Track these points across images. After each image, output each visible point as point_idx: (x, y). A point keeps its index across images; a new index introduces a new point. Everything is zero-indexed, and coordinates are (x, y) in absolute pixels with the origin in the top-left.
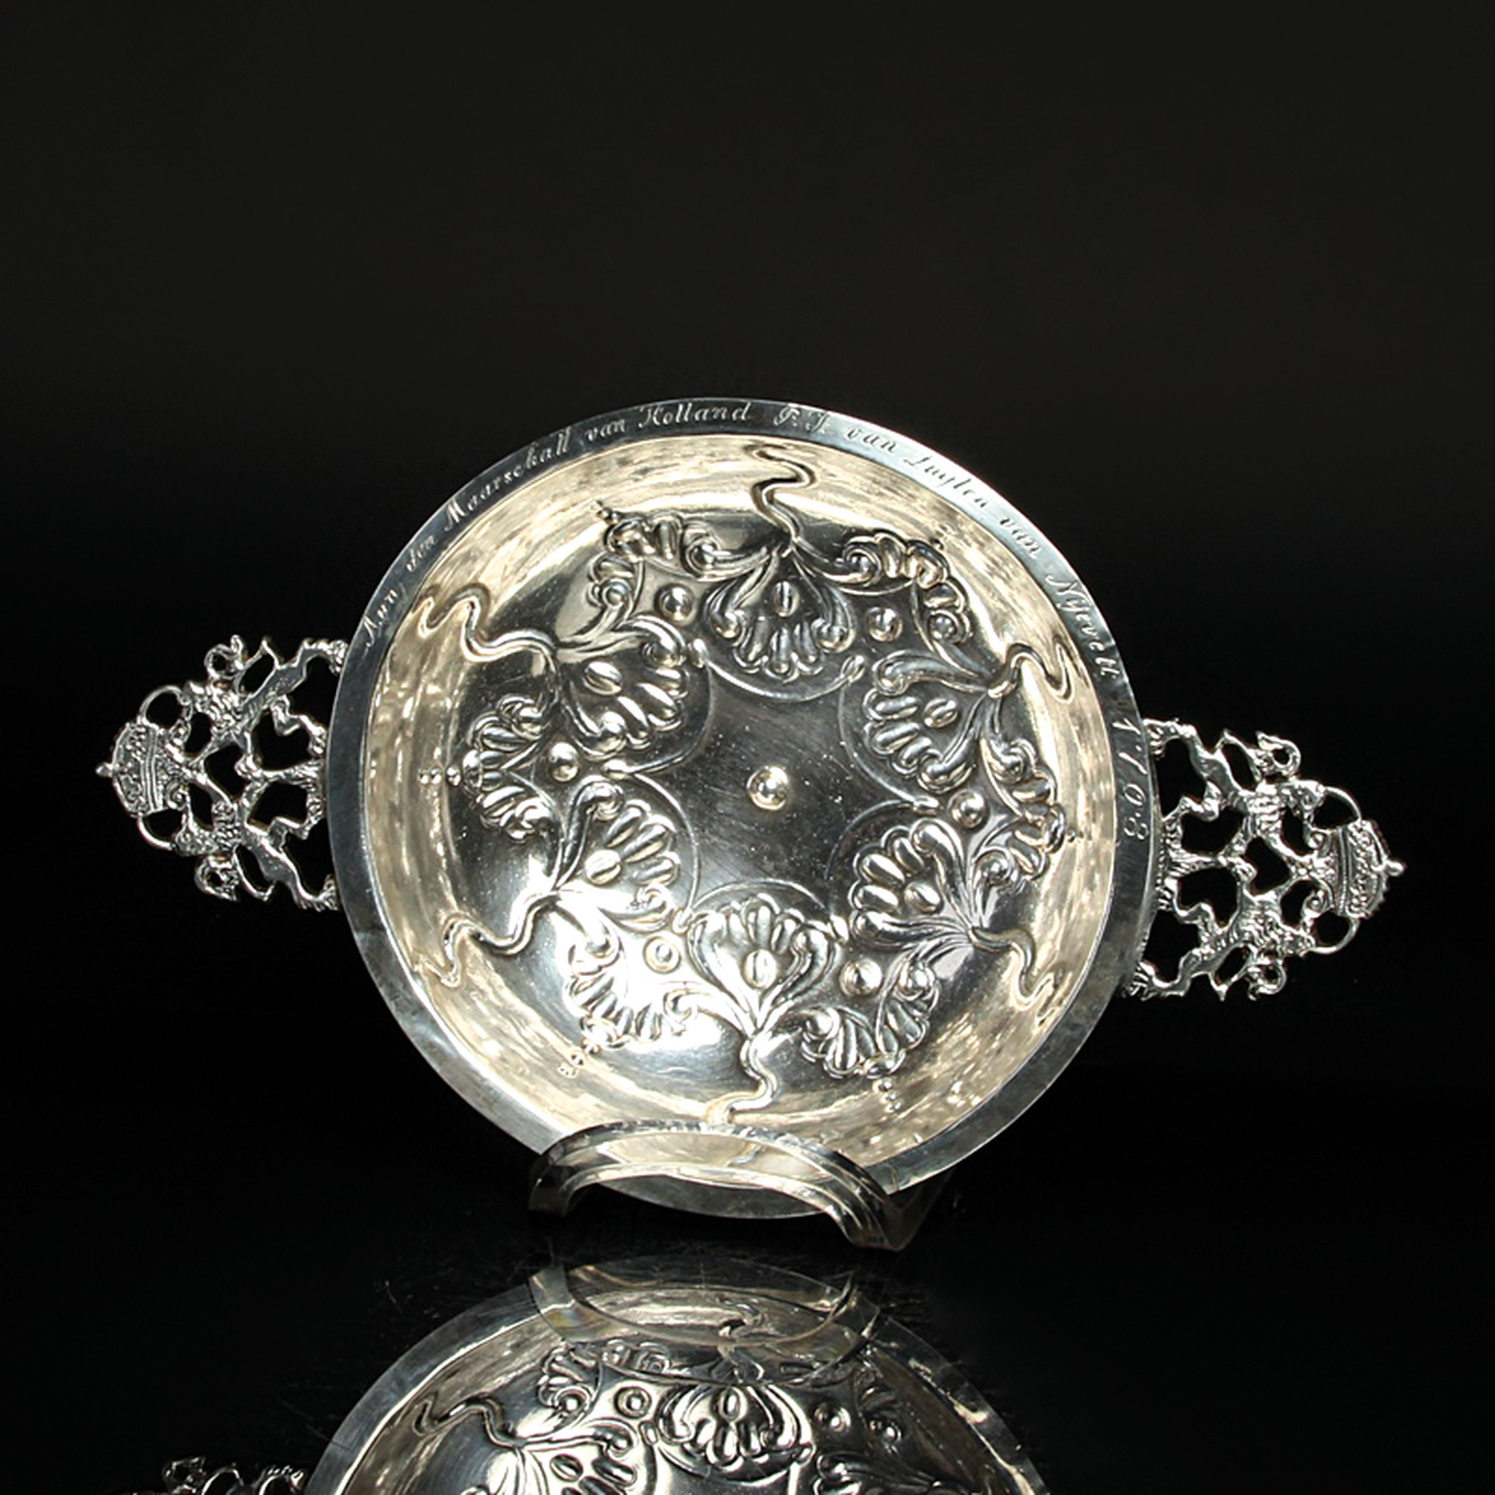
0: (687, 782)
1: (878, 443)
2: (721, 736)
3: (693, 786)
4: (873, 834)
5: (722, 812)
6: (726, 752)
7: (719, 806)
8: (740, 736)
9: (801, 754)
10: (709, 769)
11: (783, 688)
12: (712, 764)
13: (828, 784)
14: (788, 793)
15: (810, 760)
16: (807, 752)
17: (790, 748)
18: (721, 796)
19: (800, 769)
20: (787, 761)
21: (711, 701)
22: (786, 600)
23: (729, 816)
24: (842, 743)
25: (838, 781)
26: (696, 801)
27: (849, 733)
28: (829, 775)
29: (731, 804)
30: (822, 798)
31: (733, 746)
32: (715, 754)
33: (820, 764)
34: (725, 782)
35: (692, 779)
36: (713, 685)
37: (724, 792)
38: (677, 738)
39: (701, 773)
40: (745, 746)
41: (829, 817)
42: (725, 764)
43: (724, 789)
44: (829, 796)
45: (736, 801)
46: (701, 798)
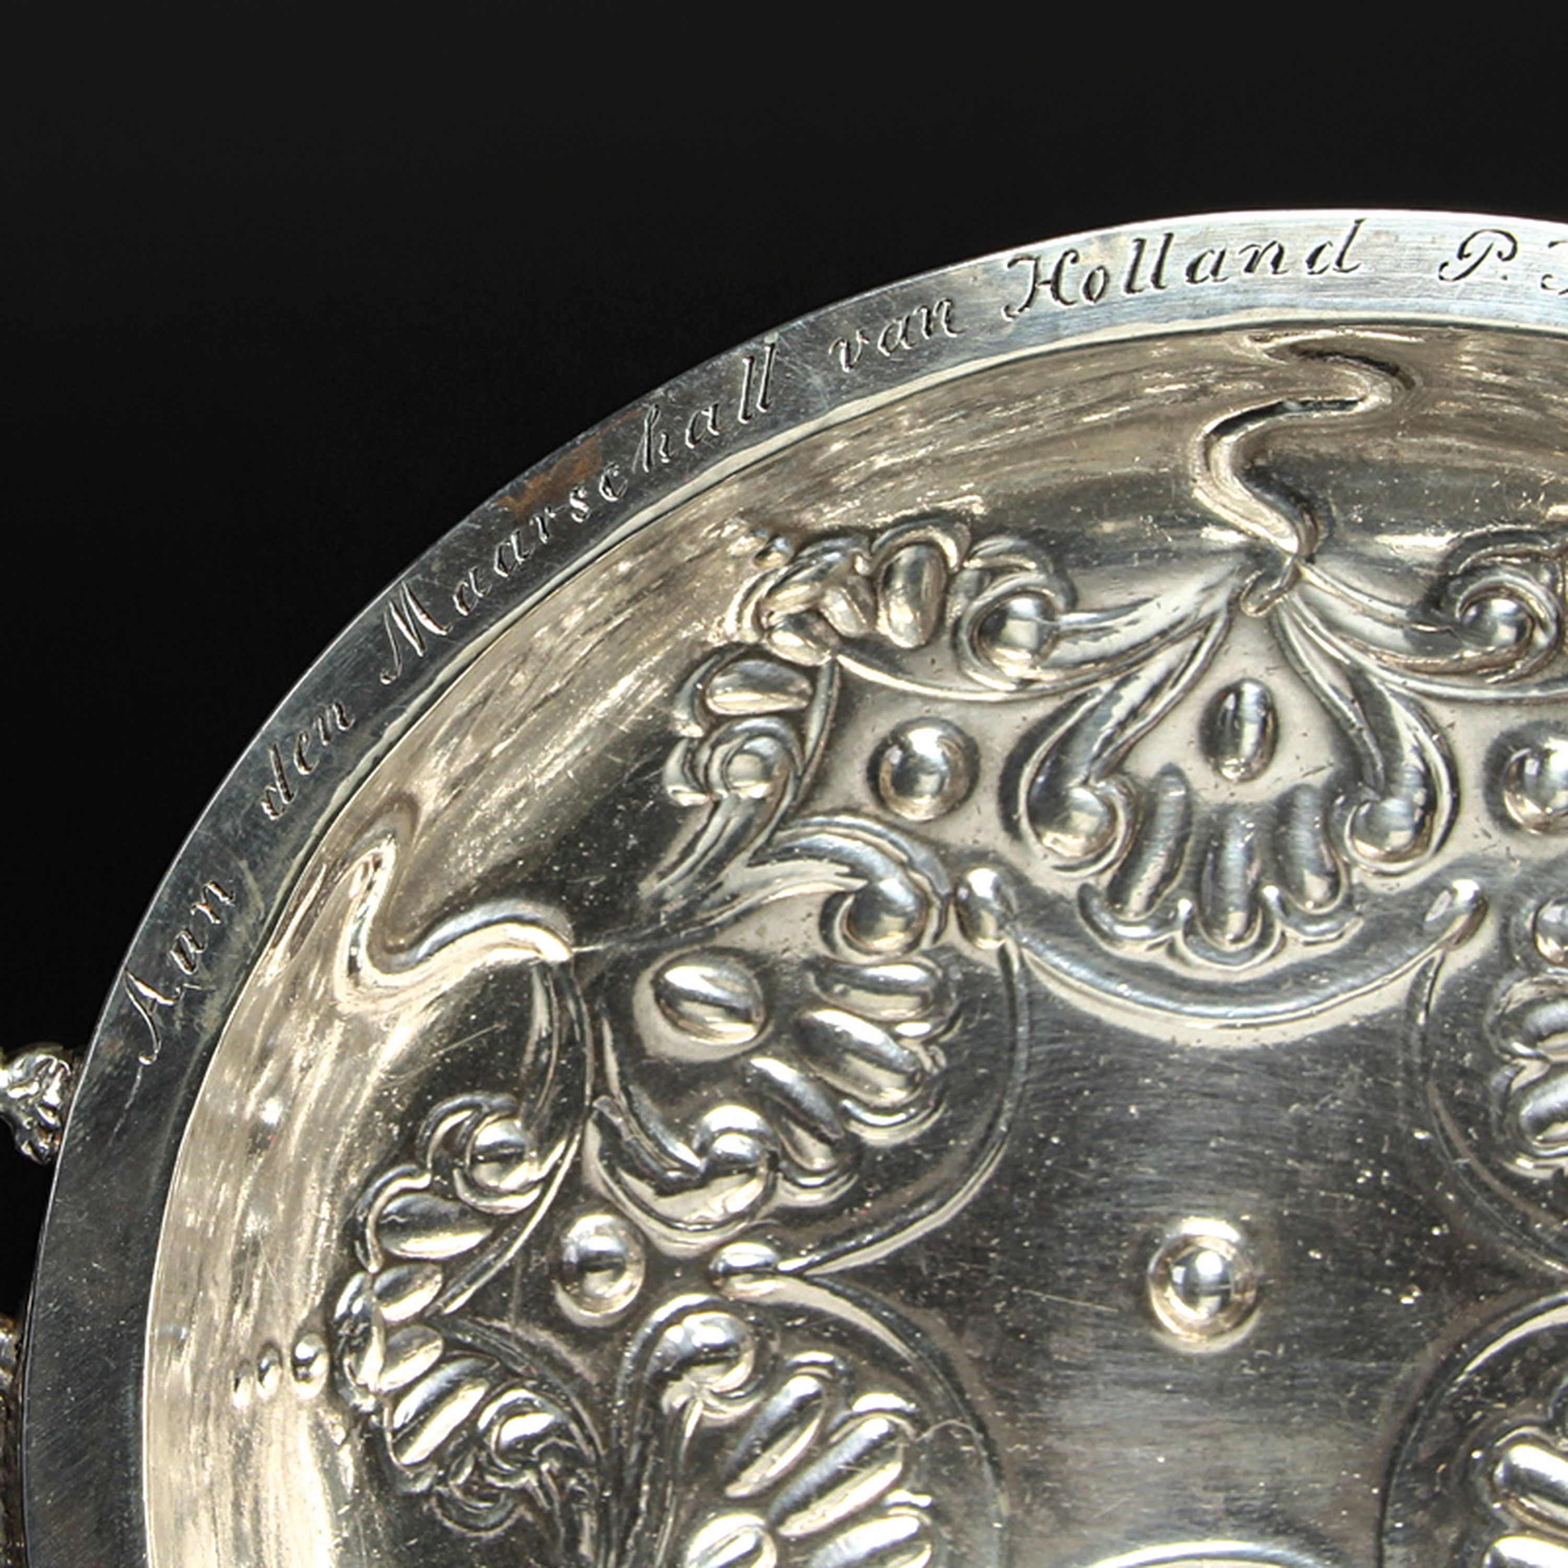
0: (960, 1284)
2: (1055, 1140)
3: (978, 1293)
4: (1520, 1388)
5: (1064, 1359)
6: (1073, 1185)
7: (1056, 1343)
8: (1111, 1137)
9: (1294, 1172)
10: (1022, 1238)
11: (1240, 989)
12: (1031, 1223)
13: (1376, 1252)
14: (1261, 1290)
15: (1322, 1188)
16: (1312, 1166)
17: (1260, 1157)
18: (1062, 1315)
19: (1292, 1216)
20: (1255, 1196)
21: (1021, 1045)
22: (1250, 734)
23: (1085, 1368)
24: (1420, 1135)
25: (1408, 1242)
26: (989, 1335)
27: (1438, 1103)
28: (1380, 1227)
29: (1090, 1333)
30: (1361, 1295)
31: (1093, 1162)
32: (1039, 1193)
33: (1352, 1198)
34: (1071, 1271)
35: (973, 1274)
36: (1030, 995)
37: (1072, 1302)
38: (927, 1157)
39: (1002, 1252)
40: (1129, 1164)
41: (1382, 1348)
42: (1068, 1220)
43: (1068, 1293)
44: (1383, 1287)
45: (1107, 1323)
46: (1003, 1324)
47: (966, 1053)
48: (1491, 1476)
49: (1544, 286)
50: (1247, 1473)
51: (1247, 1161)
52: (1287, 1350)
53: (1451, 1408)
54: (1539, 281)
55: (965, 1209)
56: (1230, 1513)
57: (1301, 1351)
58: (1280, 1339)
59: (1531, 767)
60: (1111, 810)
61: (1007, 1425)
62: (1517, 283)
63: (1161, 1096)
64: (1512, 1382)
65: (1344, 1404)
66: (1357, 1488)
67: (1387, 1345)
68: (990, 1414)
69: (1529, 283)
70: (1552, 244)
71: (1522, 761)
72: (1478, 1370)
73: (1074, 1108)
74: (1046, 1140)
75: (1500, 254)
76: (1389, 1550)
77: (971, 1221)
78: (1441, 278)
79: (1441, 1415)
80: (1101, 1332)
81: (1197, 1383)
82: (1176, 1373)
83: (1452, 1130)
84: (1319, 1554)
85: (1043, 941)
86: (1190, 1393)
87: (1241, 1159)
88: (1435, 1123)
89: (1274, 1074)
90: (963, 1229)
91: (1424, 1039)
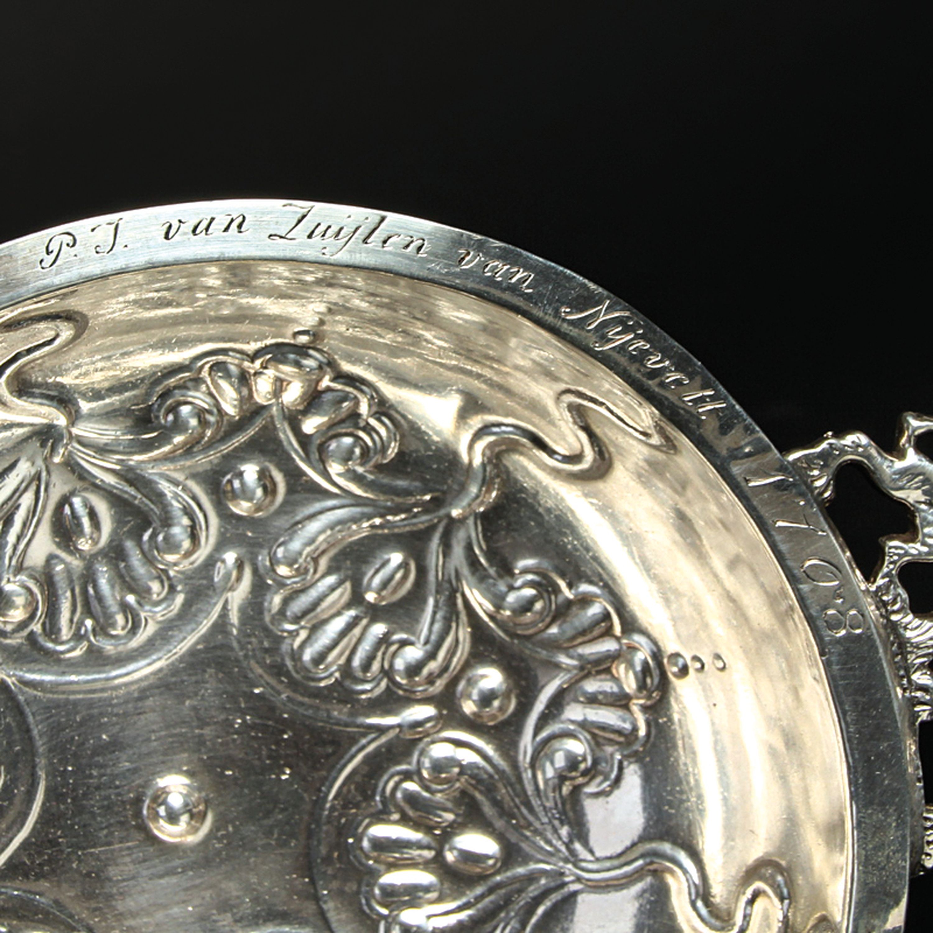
0: (49, 862)
1: (217, 227)
2: (70, 768)
3: (61, 862)
4: (359, 798)
5: (120, 878)
6: (88, 788)
7: (113, 871)
8: (98, 755)
9: (201, 735)
10: (72, 825)
11: (134, 654)
12: (74, 815)
13: (259, 759)
14: (207, 802)
15: (218, 737)
16: (209, 728)
17: (181, 735)
18: (109, 856)
19: (209, 758)
20: (186, 755)
21: (32, 726)
22: (86, 522)
23: (133, 878)
24: (257, 691)
25: (273, 747)
26: (74, 882)
27: (260, 671)
28: (256, 746)
29: (128, 859)
30: (260, 784)
31: (95, 773)
32: (73, 799)
33: (236, 736)
34: (105, 832)
35: (55, 854)
36: (26, 700)
37: (112, 847)
38: (6, 804)
39: (65, 837)
40: (114, 765)
41: (282, 806)
42: (93, 806)
43: (109, 844)
44: (270, 775)
45: (135, 851)
46: (80, 873)
47: (5, 742)
48: (361, 849)
49: (97, 252)
50: (238, 897)
51: (175, 739)
52: (234, 826)
53: (329, 822)
54: (94, 251)
55: (36, 822)
56: (236, 921)
57: (241, 824)
58: (227, 822)
59: (237, 484)
60: (29, 589)
61: (103, 924)
62: (82, 256)
63: (117, 723)
64: (354, 797)
65: (273, 842)
66: (297, 882)
67: (283, 804)
68: (92, 922)
69: (89, 254)
70: (93, 230)
71: (230, 482)
72: (335, 798)
73: (73, 748)
74: (65, 770)
75: (68, 245)
76: (325, 907)
77: (42, 828)
78: (43, 268)
79: (325, 828)
80: (134, 856)
81: (194, 863)
82: (181, 861)
83: (272, 681)
84: (289, 923)
85: (21, 670)
86: (192, 869)
87: (171, 740)
88: (263, 682)
89: (170, 689)
90: (39, 833)
91: (239, 642)
